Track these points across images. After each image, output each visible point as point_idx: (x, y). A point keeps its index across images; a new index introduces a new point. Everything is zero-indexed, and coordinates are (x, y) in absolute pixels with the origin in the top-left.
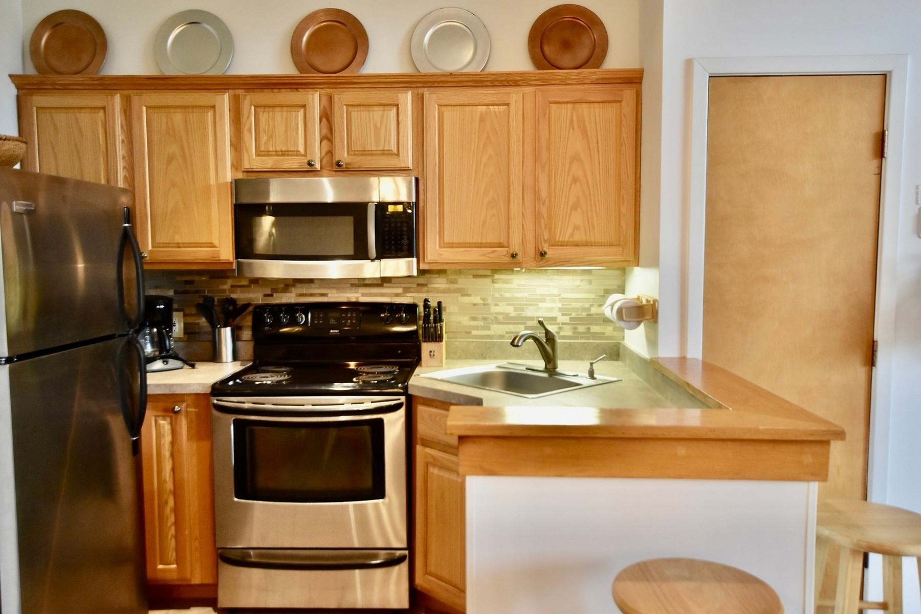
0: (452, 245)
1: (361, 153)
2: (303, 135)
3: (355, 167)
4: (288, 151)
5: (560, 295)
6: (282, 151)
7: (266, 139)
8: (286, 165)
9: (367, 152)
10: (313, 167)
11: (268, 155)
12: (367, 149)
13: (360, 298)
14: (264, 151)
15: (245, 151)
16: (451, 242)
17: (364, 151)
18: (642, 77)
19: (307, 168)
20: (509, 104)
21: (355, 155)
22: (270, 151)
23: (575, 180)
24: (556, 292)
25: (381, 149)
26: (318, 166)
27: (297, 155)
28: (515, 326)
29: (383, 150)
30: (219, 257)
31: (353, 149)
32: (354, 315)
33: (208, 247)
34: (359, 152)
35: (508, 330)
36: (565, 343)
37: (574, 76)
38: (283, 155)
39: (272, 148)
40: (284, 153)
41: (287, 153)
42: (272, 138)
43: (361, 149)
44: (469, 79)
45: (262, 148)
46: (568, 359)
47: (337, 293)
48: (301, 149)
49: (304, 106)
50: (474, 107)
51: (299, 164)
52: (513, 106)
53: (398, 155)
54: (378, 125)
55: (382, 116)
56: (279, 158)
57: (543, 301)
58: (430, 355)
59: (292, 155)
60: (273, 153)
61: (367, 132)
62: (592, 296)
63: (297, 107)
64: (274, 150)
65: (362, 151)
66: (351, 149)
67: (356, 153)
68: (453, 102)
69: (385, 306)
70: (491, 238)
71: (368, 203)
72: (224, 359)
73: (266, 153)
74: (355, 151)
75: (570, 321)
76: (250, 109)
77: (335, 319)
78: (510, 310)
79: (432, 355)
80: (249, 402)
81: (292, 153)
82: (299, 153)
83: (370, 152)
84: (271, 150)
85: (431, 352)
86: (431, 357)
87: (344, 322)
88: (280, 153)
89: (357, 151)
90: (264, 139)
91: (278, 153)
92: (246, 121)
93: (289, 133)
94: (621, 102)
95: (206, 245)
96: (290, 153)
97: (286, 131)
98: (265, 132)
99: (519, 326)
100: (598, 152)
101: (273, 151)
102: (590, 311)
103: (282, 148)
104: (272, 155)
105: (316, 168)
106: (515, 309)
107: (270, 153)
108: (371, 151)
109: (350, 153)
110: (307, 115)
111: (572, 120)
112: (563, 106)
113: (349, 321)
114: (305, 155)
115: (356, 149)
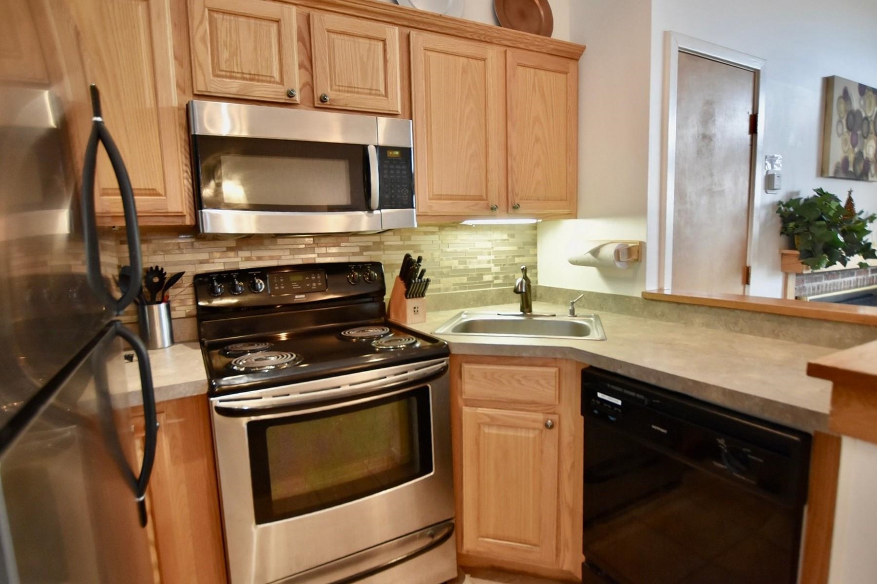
0: (440, 197)
1: (346, 89)
2: (277, 57)
3: (341, 104)
4: (258, 75)
5: (493, 248)
6: (250, 74)
7: (228, 56)
8: (256, 93)
9: (353, 89)
10: (292, 99)
11: (231, 77)
12: (353, 86)
13: (316, 259)
14: (226, 71)
15: (198, 68)
16: (440, 194)
17: (350, 87)
18: (581, 55)
19: (284, 98)
20: (486, 59)
21: (339, 91)
22: (234, 72)
23: (537, 140)
24: (489, 245)
25: (369, 88)
26: (297, 98)
27: (270, 82)
28: (460, 278)
29: (371, 89)
30: (167, 209)
31: (337, 84)
32: (319, 277)
33: (146, 195)
34: (343, 88)
35: (455, 283)
36: (499, 289)
37: (538, 42)
38: (251, 80)
39: (237, 68)
40: (253, 78)
41: (256, 77)
42: (237, 55)
43: (347, 85)
44: (455, 26)
45: (224, 66)
46: (503, 303)
47: (291, 254)
48: (276, 75)
49: (278, 21)
50: (457, 57)
51: (274, 93)
52: (489, 62)
53: (386, 95)
54: (365, 60)
55: (369, 50)
56: (246, 82)
57: (482, 254)
58: (414, 311)
59: (263, 81)
60: (239, 75)
61: (353, 67)
62: (515, 248)
63: (267, 21)
64: (240, 71)
65: (348, 87)
66: (335, 83)
67: (341, 88)
68: (438, 48)
69: (350, 266)
70: (473, 192)
71: (368, 145)
72: (159, 344)
73: (228, 74)
74: (339, 86)
75: (501, 270)
76: (204, 11)
77: (299, 283)
78: (455, 264)
79: (416, 311)
80: (267, 396)
81: (264, 78)
82: (273, 79)
83: (356, 90)
84: (236, 70)
85: (415, 308)
86: (415, 314)
87: (308, 285)
88: (248, 76)
89: (342, 86)
90: (225, 55)
91: (245, 76)
92: (198, 26)
93: (259, 52)
94: (566, 73)
95: (143, 192)
96: (261, 78)
97: (255, 49)
98: (225, 45)
99: (463, 278)
100: (553, 116)
101: (238, 73)
102: (514, 261)
103: (250, 71)
104: (236, 78)
105: (296, 101)
106: (460, 263)
107: (234, 75)
108: (358, 88)
109: (334, 87)
110: (283, 32)
111: (534, 83)
112: (528, 69)
113: (314, 284)
114: (282, 82)
115: (341, 84)
